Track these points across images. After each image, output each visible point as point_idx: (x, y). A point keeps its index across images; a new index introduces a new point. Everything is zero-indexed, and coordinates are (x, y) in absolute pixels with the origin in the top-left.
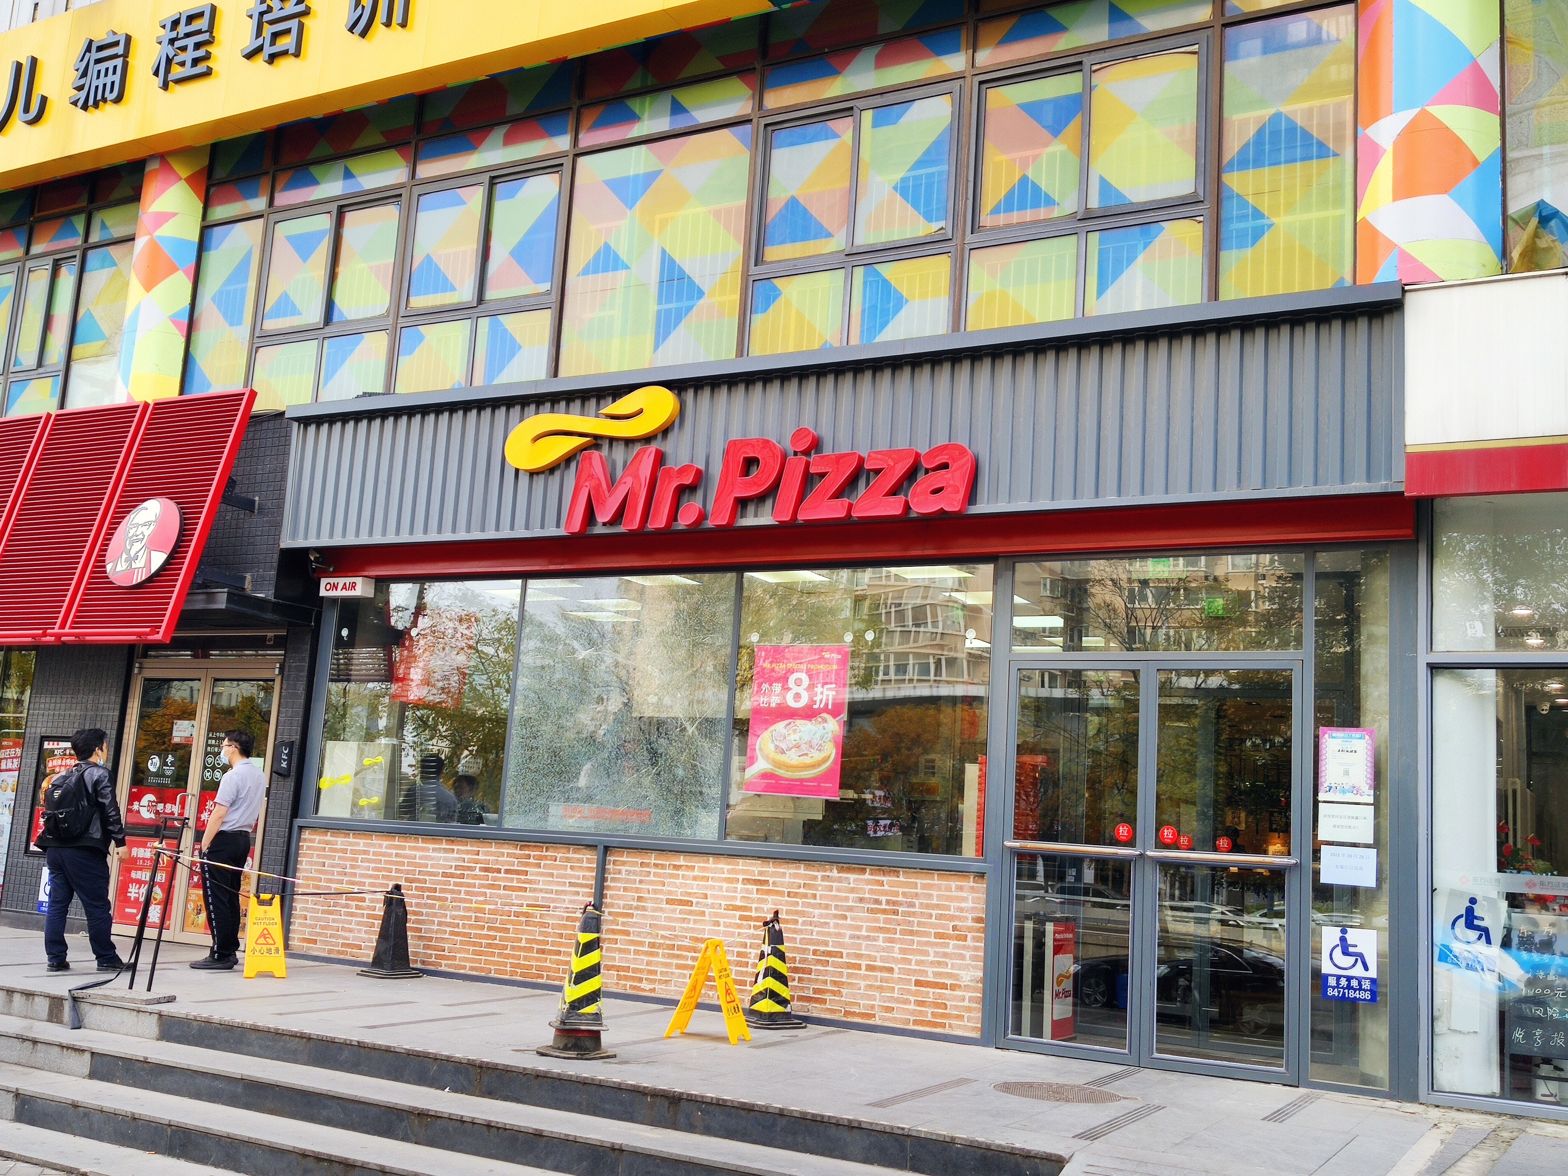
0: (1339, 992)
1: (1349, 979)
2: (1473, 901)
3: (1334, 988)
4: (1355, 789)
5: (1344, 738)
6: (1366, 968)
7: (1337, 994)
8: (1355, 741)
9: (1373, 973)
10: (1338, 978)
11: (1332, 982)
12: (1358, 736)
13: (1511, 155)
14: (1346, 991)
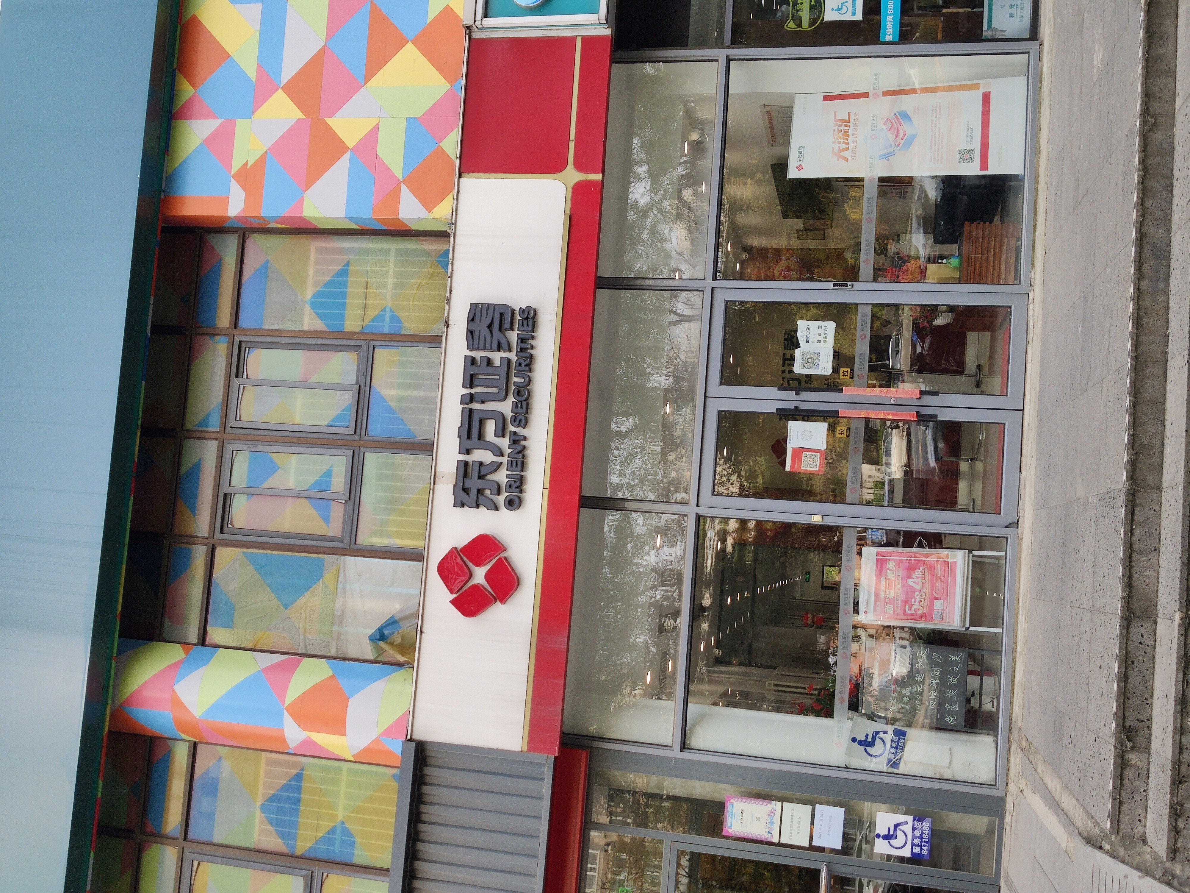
0: (924, 846)
1: (914, 837)
2: (854, 740)
3: (921, 850)
4: (771, 814)
5: (732, 818)
6: (906, 823)
7: (926, 848)
8: (735, 810)
9: (910, 818)
10: (913, 845)
11: (917, 850)
12: (731, 808)
13: (333, 653)
14: (924, 840)
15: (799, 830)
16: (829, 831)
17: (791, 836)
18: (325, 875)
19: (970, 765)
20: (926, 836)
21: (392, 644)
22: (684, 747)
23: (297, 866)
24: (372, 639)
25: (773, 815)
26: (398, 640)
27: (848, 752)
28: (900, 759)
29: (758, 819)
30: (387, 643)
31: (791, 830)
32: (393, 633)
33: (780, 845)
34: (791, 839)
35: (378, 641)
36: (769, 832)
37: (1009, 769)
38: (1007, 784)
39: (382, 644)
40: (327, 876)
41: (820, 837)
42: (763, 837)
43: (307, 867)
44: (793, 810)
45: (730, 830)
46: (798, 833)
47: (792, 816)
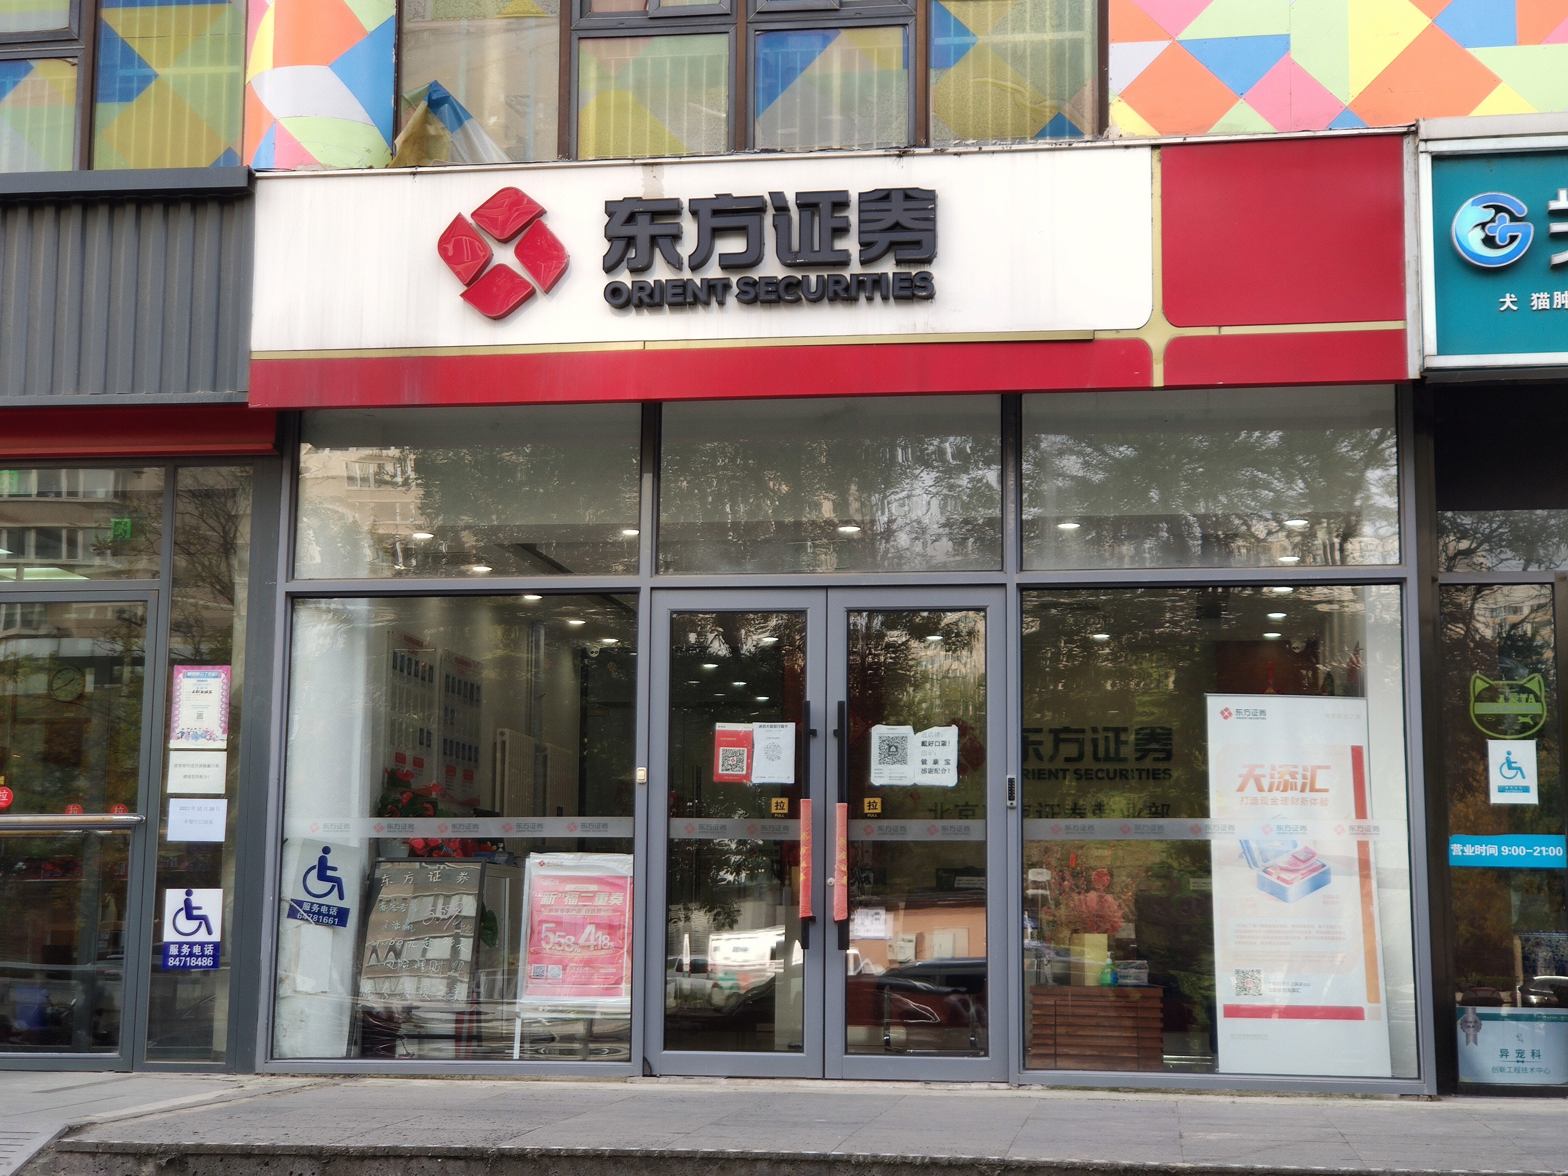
0: (180, 961)
1: (191, 945)
2: (326, 850)
3: (175, 957)
4: (208, 735)
5: (199, 677)
6: (210, 932)
7: (178, 964)
8: (210, 680)
9: (216, 937)
10: (181, 944)
11: (173, 950)
12: (213, 674)
13: (407, 25)
14: (188, 959)
15: (189, 777)
16: (191, 822)
17: (180, 765)
18: (75, 61)
19: (302, 1021)
20: (193, 962)
21: (425, 121)
22: (295, 598)
23: (84, 14)
24: (435, 86)
25: (208, 737)
26: (432, 130)
27: (307, 843)
28: (302, 919)
29: (200, 716)
30: (426, 112)
31: (188, 765)
32: (442, 120)
33: (166, 752)
34: (176, 766)
35: (426, 98)
36: (183, 733)
37: (293, 1076)
38: (273, 1075)
39: (423, 105)
40: (74, 65)
41: (182, 808)
42: (176, 725)
43: (82, 31)
44: (217, 766)
45: (181, 675)
46: (185, 776)
47: (209, 766)
